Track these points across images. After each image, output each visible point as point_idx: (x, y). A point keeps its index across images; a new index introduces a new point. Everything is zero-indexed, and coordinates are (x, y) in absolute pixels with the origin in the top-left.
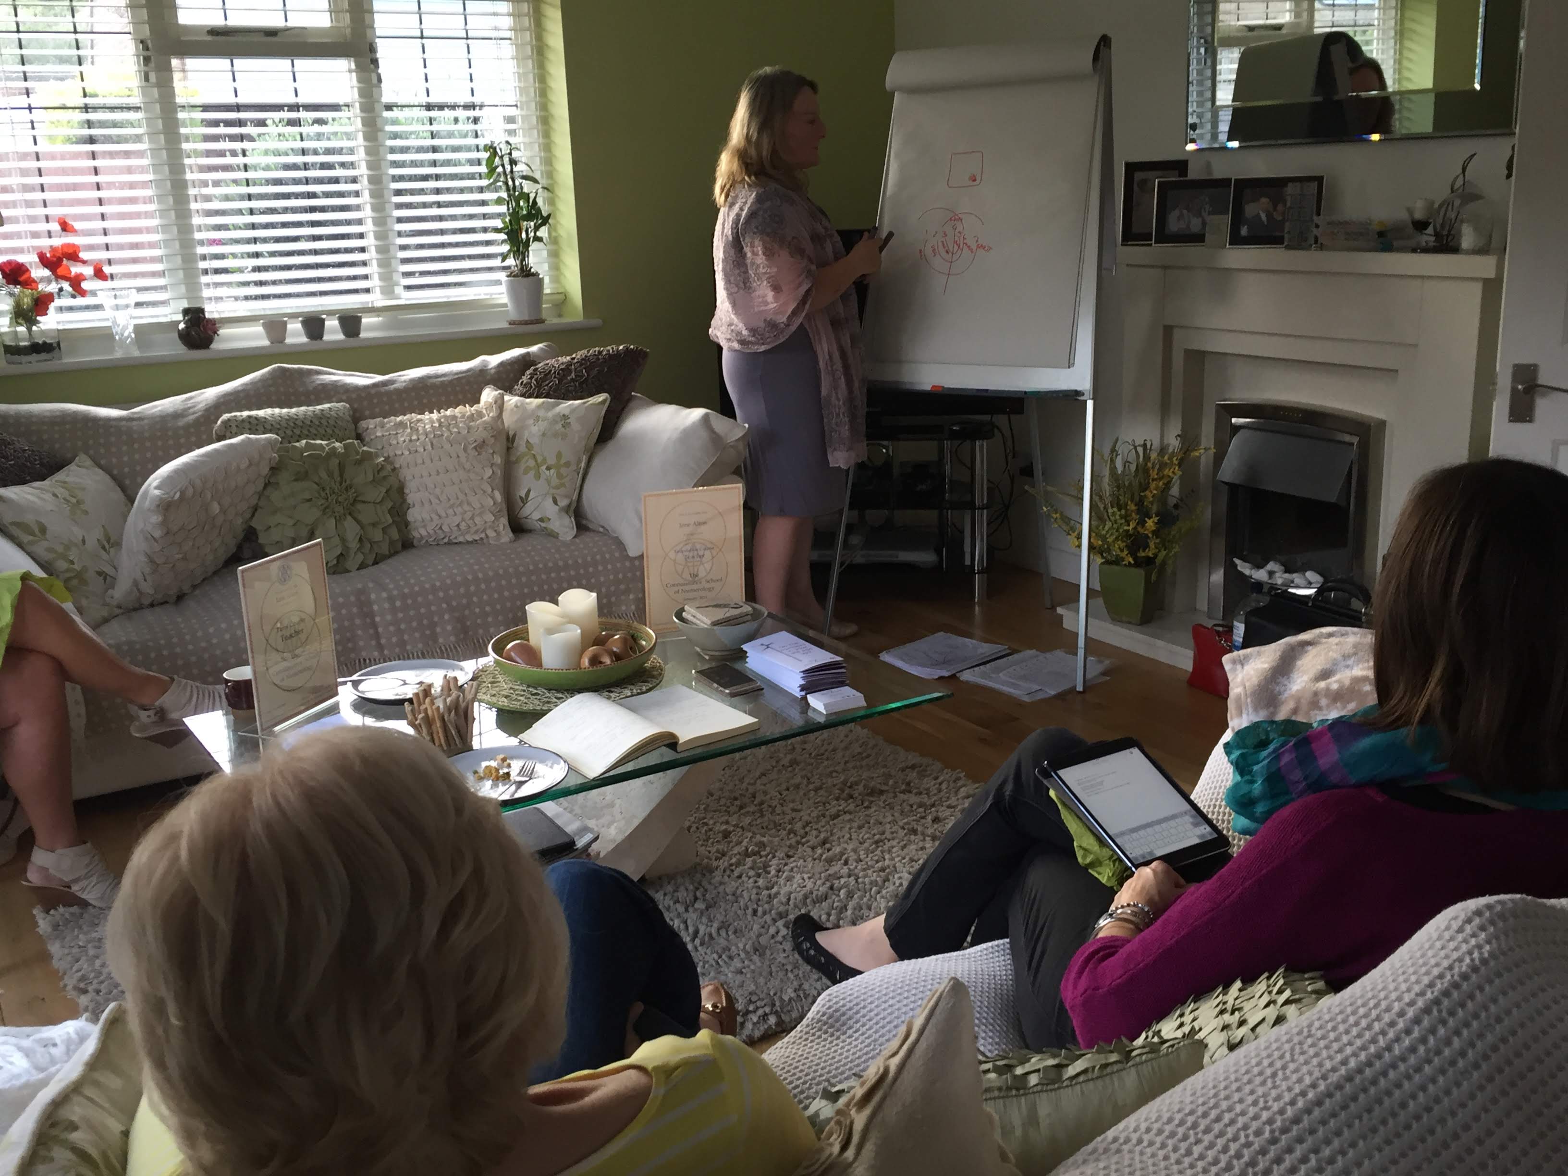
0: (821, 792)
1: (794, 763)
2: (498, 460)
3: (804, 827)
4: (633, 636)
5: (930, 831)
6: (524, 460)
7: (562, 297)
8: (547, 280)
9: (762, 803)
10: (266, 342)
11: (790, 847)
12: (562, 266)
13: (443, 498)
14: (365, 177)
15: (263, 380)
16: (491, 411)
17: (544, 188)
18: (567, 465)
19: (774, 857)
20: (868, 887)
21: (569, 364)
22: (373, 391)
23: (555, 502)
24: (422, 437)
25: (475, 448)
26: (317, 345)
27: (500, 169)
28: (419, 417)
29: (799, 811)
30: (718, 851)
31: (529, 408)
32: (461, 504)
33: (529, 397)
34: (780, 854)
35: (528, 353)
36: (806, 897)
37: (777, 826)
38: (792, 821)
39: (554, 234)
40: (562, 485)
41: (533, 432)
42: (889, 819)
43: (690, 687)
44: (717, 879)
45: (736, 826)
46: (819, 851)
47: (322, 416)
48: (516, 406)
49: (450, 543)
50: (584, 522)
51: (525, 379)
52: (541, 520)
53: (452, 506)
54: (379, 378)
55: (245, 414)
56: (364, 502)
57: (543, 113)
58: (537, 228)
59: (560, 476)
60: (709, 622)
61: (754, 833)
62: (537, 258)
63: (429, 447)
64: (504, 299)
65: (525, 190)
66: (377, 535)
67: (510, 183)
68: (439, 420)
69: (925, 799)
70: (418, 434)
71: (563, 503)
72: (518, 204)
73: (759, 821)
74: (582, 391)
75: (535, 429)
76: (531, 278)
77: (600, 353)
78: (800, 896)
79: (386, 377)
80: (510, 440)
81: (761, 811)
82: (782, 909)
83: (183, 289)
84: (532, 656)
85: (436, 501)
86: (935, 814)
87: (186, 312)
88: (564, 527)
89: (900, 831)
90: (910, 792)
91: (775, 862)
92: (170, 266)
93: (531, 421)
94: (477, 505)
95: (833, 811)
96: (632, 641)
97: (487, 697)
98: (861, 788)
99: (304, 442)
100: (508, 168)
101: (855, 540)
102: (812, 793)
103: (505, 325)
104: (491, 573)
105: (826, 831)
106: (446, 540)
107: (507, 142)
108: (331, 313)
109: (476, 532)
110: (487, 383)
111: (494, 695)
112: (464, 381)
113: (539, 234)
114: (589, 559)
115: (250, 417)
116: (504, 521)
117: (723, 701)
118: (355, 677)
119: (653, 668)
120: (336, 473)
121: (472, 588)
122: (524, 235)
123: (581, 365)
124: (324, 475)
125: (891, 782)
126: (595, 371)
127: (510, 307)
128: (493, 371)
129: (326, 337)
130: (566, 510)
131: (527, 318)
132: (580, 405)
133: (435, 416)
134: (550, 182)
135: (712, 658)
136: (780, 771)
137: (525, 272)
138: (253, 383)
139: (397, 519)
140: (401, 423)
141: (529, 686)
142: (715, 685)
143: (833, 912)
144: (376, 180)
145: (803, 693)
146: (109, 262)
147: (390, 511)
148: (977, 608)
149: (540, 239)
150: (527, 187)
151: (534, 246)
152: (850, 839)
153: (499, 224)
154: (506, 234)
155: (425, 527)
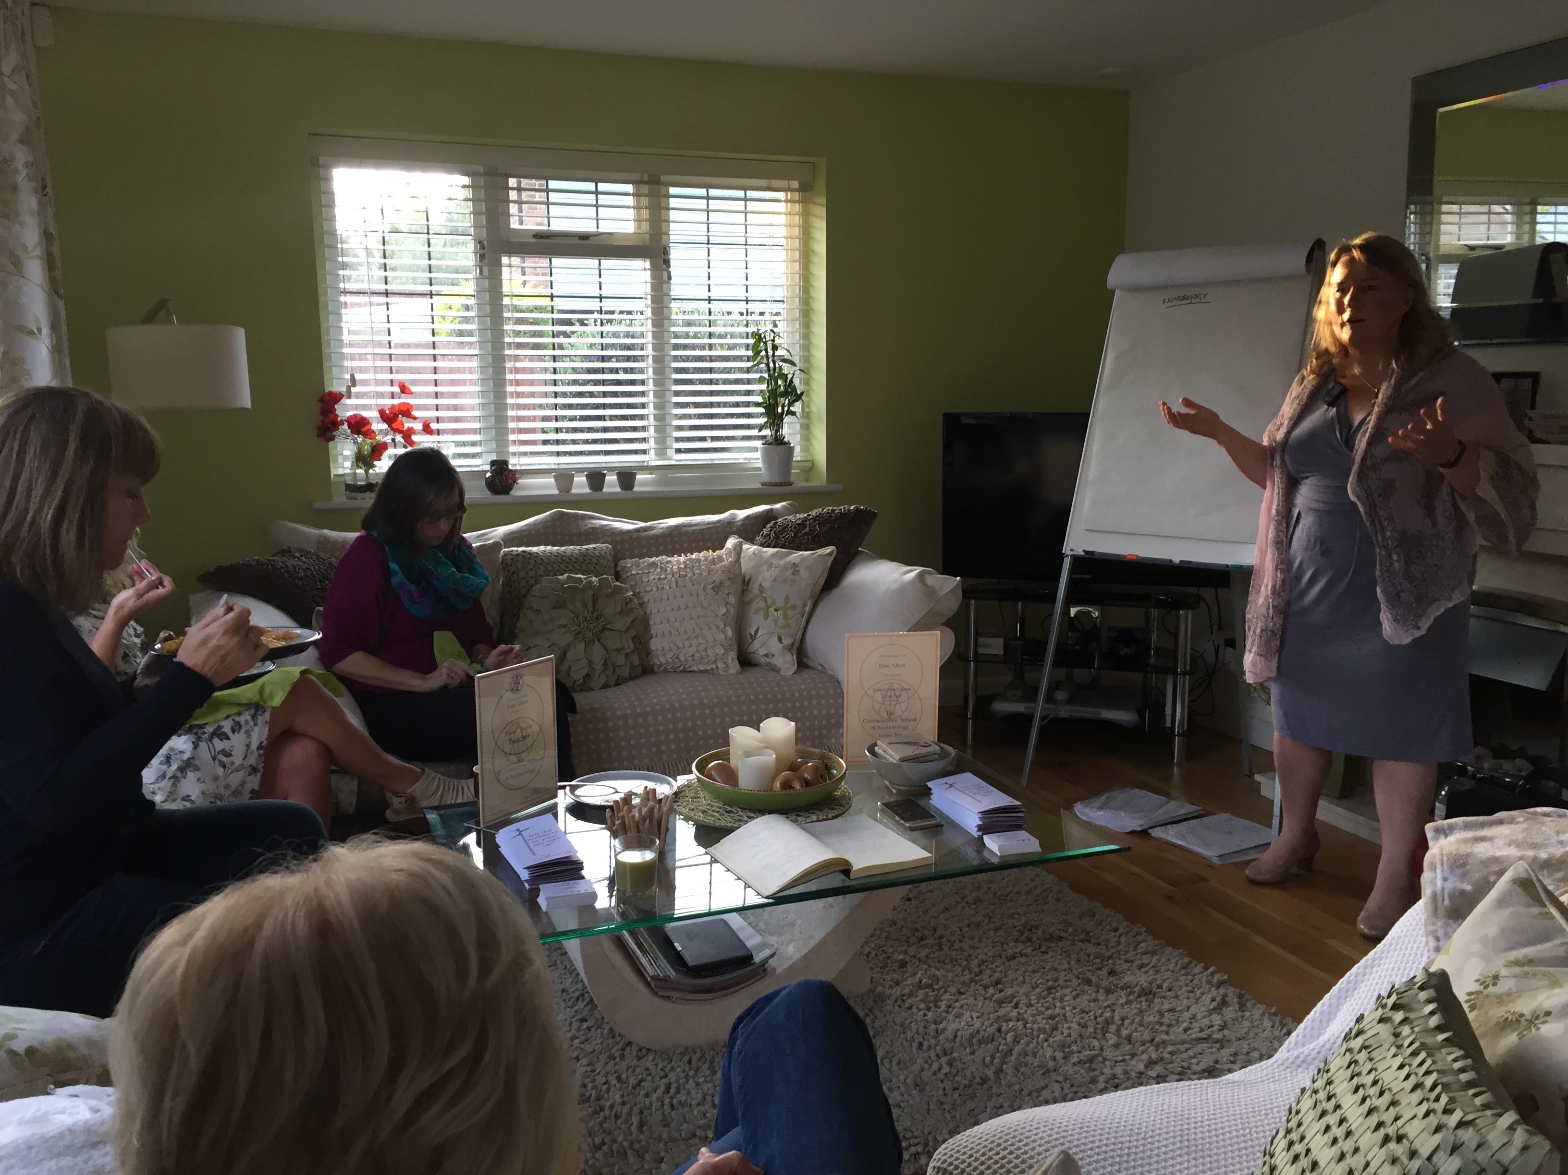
0: (1001, 933)
1: (977, 901)
2: (732, 600)
3: (979, 965)
4: (826, 766)
5: (1104, 983)
6: (755, 603)
7: (810, 464)
8: (797, 450)
9: (941, 937)
10: (557, 492)
11: (963, 983)
12: (812, 439)
13: (682, 630)
14: (651, 357)
15: (543, 522)
16: (730, 556)
17: (801, 370)
18: (794, 607)
19: (946, 992)
20: (1035, 1033)
21: (805, 519)
22: (635, 536)
23: (780, 640)
24: (669, 577)
25: (713, 588)
26: (597, 495)
27: (763, 353)
28: (669, 559)
29: (978, 948)
30: (892, 980)
31: (765, 556)
32: (696, 637)
33: (768, 547)
34: (953, 990)
35: (772, 509)
36: (972, 1036)
37: (954, 961)
38: (968, 958)
39: (806, 410)
40: (788, 626)
41: (766, 577)
42: (1065, 966)
43: (875, 819)
44: (888, 1008)
45: (914, 957)
46: (991, 991)
47: (585, 555)
48: (754, 554)
49: (684, 671)
50: (805, 660)
51: (765, 531)
52: (766, 655)
53: (689, 639)
54: (642, 524)
55: (521, 549)
56: (610, 630)
57: (804, 308)
58: (791, 404)
59: (786, 617)
60: (898, 758)
61: (929, 966)
62: (790, 430)
63: (674, 586)
64: (760, 464)
65: (785, 371)
66: (621, 660)
67: (771, 365)
68: (685, 563)
69: (1102, 950)
70: (666, 574)
71: (787, 641)
72: (776, 382)
73: (937, 954)
74: (813, 543)
75: (767, 575)
76: (782, 447)
77: (833, 511)
78: (967, 1034)
79: (648, 524)
80: (745, 584)
81: (940, 944)
82: (947, 1045)
83: (493, 445)
84: (730, 775)
85: (674, 633)
86: (1110, 967)
87: (493, 463)
88: (786, 663)
89: (1074, 979)
90: (1089, 942)
91: (945, 997)
92: (486, 425)
93: (765, 568)
94: (710, 639)
95: (1010, 952)
96: (825, 769)
97: (685, 811)
98: (1040, 932)
99: (566, 575)
100: (770, 353)
101: (1060, 696)
102: (991, 933)
103: (758, 486)
104: (715, 700)
105: (1001, 972)
106: (681, 668)
107: (772, 331)
108: (611, 469)
109: (708, 663)
110: (732, 533)
111: (693, 810)
112: (713, 530)
113: (792, 409)
114: (805, 693)
115: (524, 552)
116: (733, 654)
117: (902, 834)
118: (574, 783)
119: (844, 796)
120: (590, 604)
121: (698, 713)
122: (780, 410)
123: (815, 521)
124: (579, 604)
125: (1071, 930)
126: (825, 529)
127: (763, 472)
128: (739, 523)
129: (605, 490)
130: (790, 648)
131: (773, 481)
132: (809, 556)
133: (682, 558)
134: (806, 365)
135: (899, 792)
136: (963, 908)
137: (778, 441)
138: (535, 524)
139: (640, 647)
140: (653, 563)
141: (725, 804)
142: (897, 818)
143: (998, 1055)
144: (659, 360)
145: (980, 833)
146: (438, 420)
147: (633, 639)
148: (1175, 769)
149: (793, 413)
150: (786, 369)
151: (787, 419)
152: (1024, 982)
153: (760, 399)
154: (764, 408)
155: (664, 655)
